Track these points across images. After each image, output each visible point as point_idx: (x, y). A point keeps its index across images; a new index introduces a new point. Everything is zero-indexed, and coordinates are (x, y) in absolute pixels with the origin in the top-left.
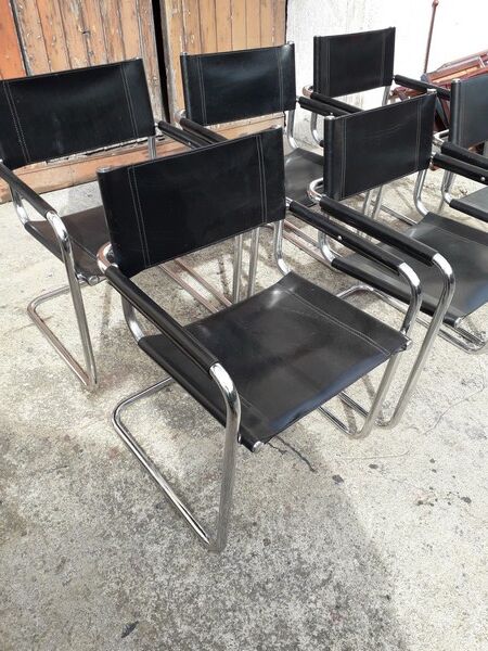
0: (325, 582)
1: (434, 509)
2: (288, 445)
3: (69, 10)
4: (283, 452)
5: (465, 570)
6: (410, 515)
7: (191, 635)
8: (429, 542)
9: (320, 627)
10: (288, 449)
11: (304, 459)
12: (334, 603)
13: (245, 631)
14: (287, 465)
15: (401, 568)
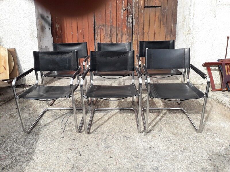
0: (33, 149)
1: (71, 152)
2: (65, 128)
3: (108, 38)
4: (62, 128)
5: (57, 164)
6: (64, 150)
7: (7, 142)
8: (59, 156)
9: (22, 154)
10: (64, 129)
11: (63, 132)
12: (29, 152)
13: (12, 147)
14: (59, 131)
15: (47, 156)
